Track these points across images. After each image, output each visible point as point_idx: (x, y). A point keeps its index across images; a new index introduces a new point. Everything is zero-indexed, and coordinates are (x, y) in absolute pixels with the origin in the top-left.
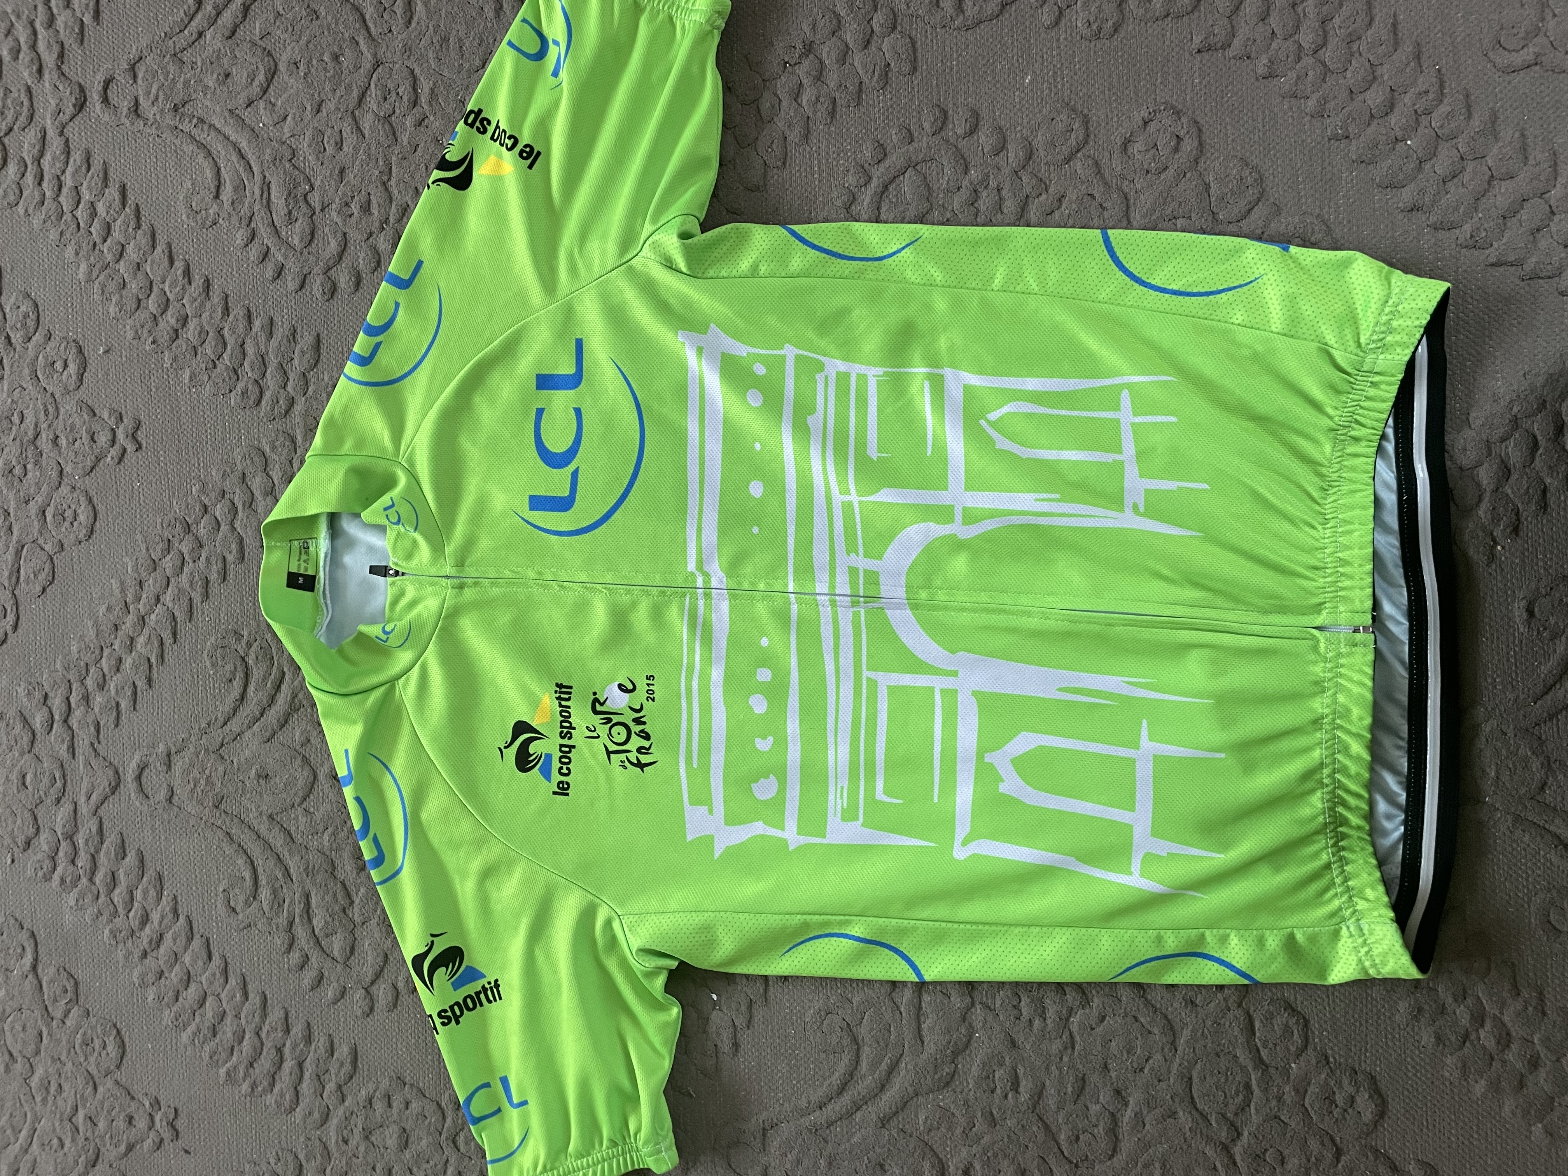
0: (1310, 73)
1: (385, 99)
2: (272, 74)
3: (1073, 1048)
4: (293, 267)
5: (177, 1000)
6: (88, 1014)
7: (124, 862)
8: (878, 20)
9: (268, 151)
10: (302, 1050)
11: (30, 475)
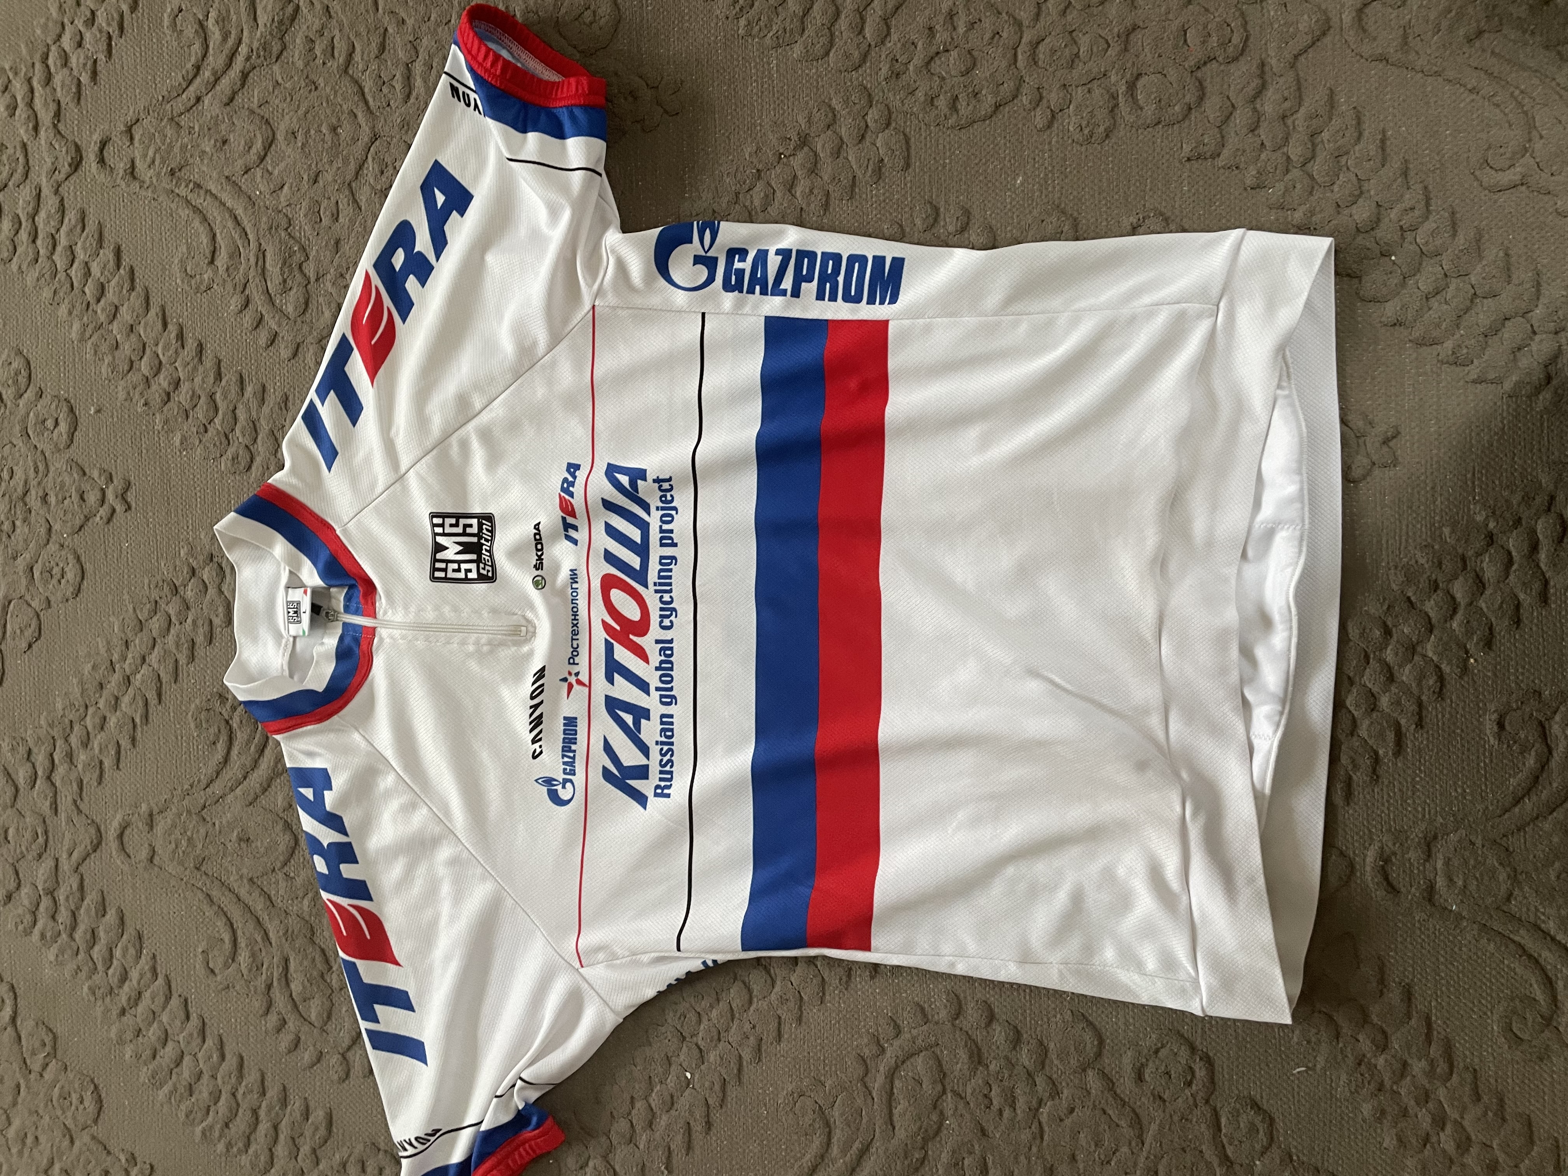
0: (1298, 186)
1: (382, 173)
2: (269, 144)
3: (1042, 1138)
4: (286, 335)
5: (154, 1057)
6: (66, 1068)
7: (104, 920)
8: (873, 115)
9: (264, 219)
10: (277, 1113)
11: (18, 531)
